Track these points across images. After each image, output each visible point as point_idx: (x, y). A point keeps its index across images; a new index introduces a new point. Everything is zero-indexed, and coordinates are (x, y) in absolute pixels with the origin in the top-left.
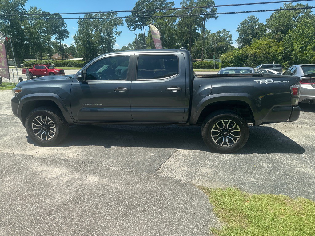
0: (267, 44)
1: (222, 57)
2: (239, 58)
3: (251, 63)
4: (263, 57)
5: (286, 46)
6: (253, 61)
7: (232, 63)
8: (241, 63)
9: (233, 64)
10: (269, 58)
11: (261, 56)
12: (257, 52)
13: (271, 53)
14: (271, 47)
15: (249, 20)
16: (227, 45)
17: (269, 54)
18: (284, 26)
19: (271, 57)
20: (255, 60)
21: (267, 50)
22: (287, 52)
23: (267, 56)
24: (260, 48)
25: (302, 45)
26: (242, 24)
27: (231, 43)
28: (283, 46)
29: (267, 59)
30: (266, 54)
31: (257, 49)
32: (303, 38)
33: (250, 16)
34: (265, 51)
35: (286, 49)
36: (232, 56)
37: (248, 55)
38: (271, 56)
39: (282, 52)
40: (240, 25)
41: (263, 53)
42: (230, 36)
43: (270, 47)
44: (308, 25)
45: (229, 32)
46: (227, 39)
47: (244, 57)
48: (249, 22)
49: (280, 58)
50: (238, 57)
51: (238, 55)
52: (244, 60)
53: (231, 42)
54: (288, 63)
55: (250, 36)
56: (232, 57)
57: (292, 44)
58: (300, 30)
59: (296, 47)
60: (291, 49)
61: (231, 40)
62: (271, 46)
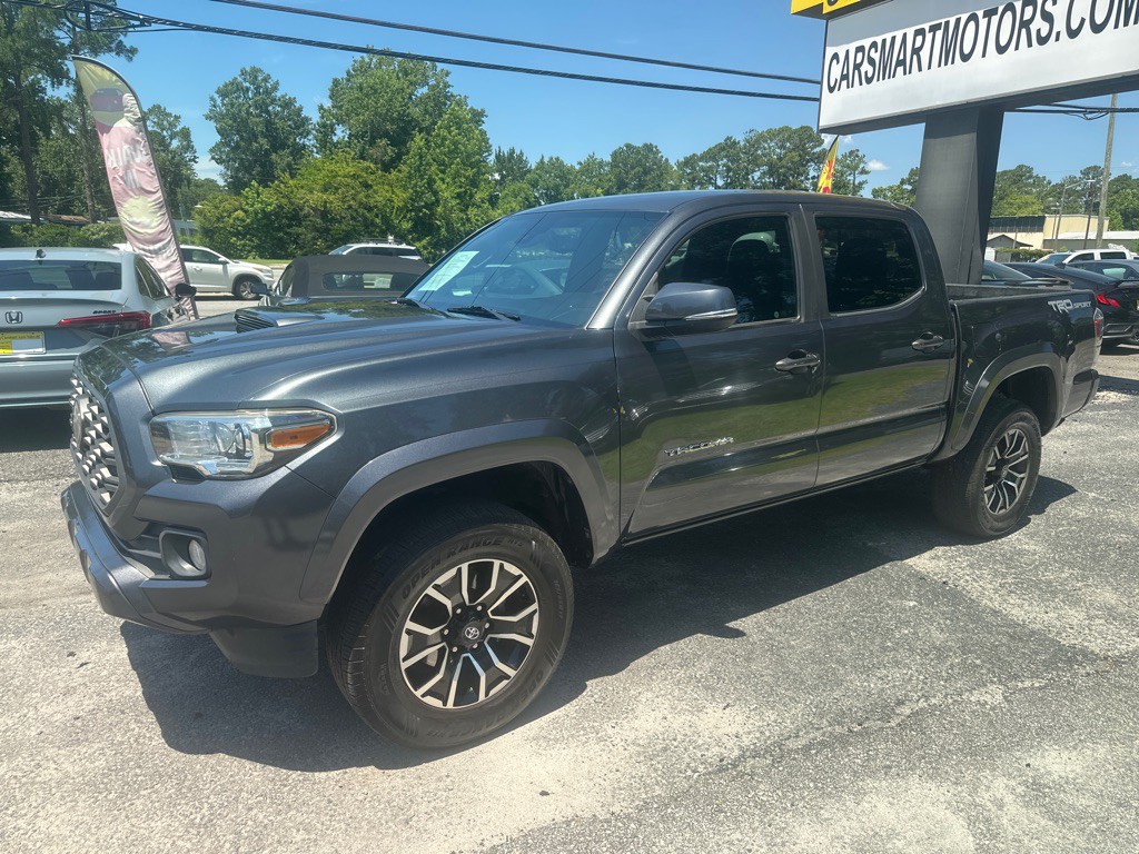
0: (354, 177)
1: (200, 212)
2: (269, 219)
3: (314, 238)
4: (353, 218)
5: (415, 185)
6: (324, 232)
7: (244, 236)
8: (280, 239)
9: (251, 240)
10: (373, 224)
11: (343, 215)
12: (332, 202)
13: (376, 207)
14: (371, 186)
15: (248, 84)
16: (177, 165)
17: (370, 209)
18: (393, 121)
19: (378, 221)
20: (327, 230)
21: (361, 196)
22: (423, 207)
23: (365, 219)
24: (337, 189)
25: (461, 187)
26: (223, 93)
27: (194, 160)
28: (405, 188)
29: (367, 227)
30: (361, 211)
31: (326, 190)
32: (458, 164)
33: (248, 69)
34: (353, 199)
35: (418, 195)
36: (242, 209)
37: (301, 210)
38: (377, 216)
39: (405, 206)
40: (216, 96)
41: (350, 207)
42: (186, 134)
43: (368, 186)
44: (465, 126)
45: (177, 118)
46: (175, 143)
47: (286, 217)
48: (248, 89)
49: (406, 225)
50: (266, 215)
51: (263, 211)
52: (290, 226)
53: (188, 155)
54: (429, 243)
55: (264, 143)
56: (240, 213)
57: (431, 182)
58: (444, 139)
59: (447, 192)
60: (429, 197)
61: (189, 147)
62: (370, 182)
